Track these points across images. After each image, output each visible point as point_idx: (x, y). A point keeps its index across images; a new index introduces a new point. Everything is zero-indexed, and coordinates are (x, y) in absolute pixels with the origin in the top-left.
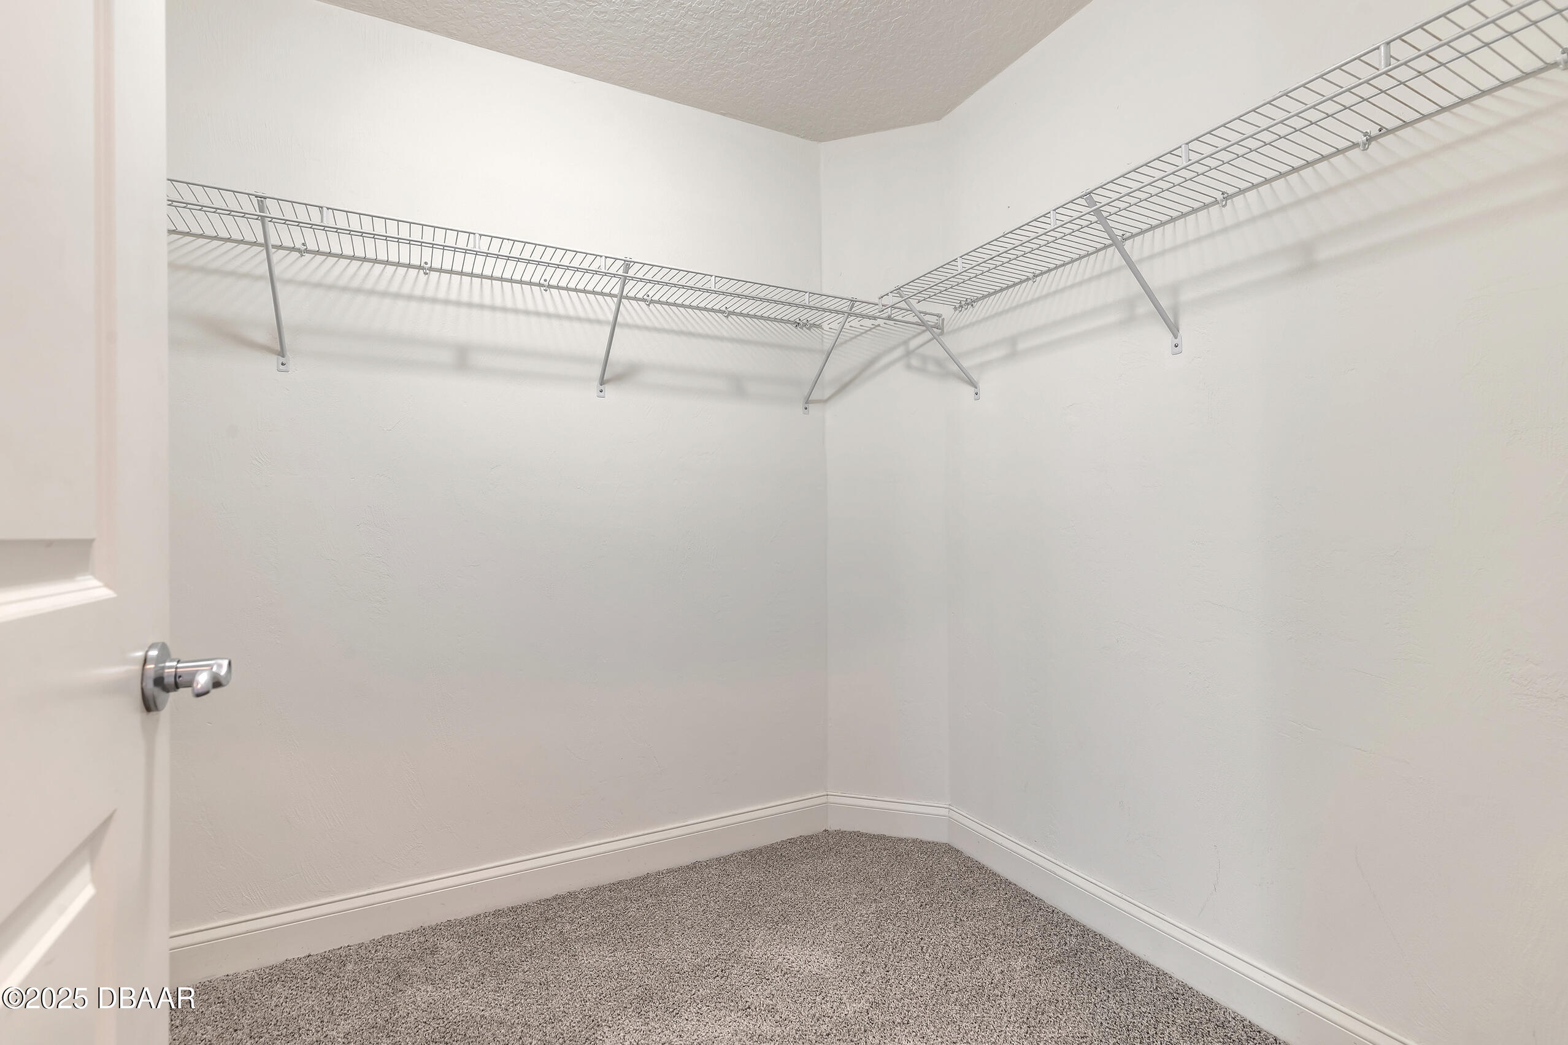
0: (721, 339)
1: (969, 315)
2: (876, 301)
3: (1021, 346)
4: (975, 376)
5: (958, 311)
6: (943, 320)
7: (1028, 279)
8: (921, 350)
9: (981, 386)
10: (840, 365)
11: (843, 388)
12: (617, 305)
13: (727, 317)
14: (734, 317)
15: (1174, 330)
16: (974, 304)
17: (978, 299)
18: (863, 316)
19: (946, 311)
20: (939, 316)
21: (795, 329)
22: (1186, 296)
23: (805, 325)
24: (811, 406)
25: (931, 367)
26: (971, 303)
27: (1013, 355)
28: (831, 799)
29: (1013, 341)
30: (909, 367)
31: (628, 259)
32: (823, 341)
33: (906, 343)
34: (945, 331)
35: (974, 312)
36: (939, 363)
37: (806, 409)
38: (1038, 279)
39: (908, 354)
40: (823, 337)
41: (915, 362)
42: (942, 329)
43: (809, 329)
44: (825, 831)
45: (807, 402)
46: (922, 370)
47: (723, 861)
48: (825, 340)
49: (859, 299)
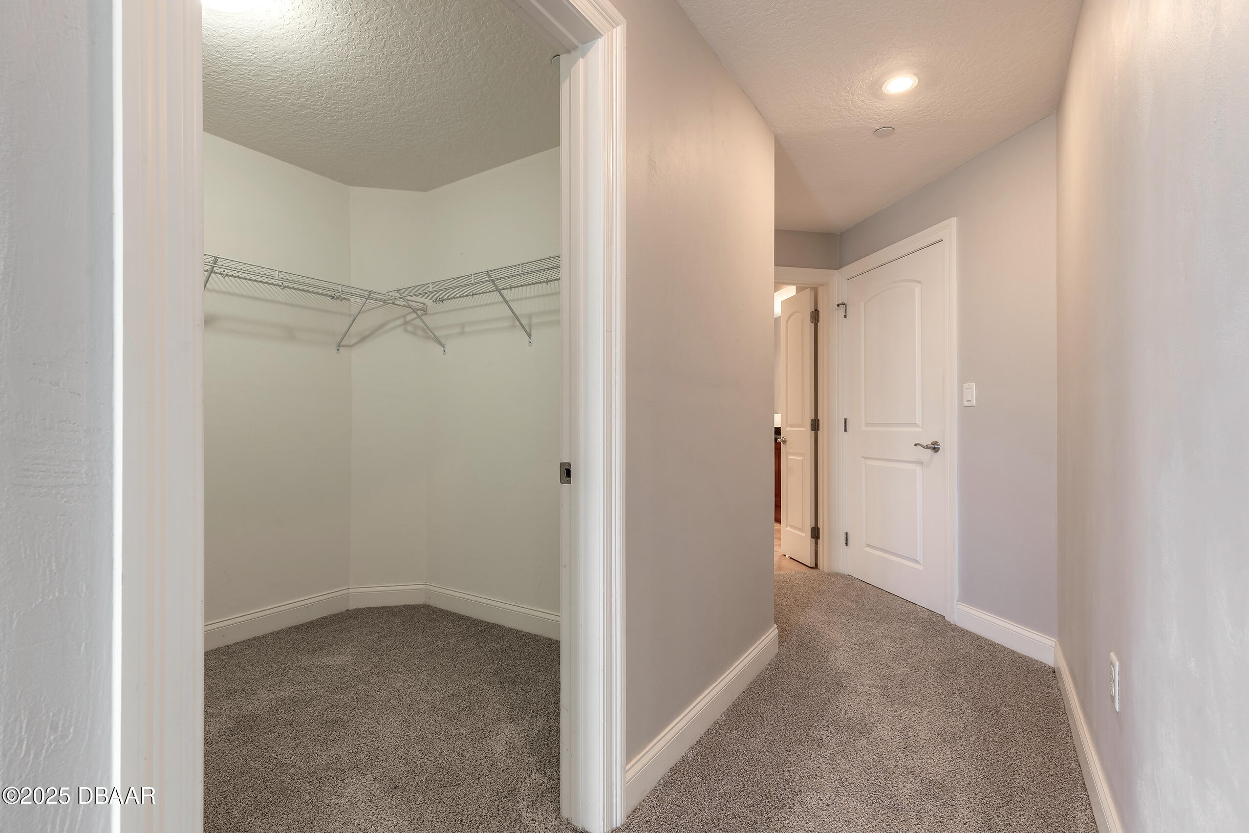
0: (279, 303)
1: (440, 307)
2: (385, 293)
3: (467, 329)
4: (443, 342)
5: (434, 304)
6: (427, 306)
7: (470, 295)
8: (413, 322)
9: (446, 346)
10: (364, 324)
11: (364, 339)
12: (207, 278)
13: (283, 289)
14: (288, 289)
15: (529, 335)
16: (444, 302)
17: (445, 300)
18: (377, 299)
19: (429, 302)
20: (424, 304)
21: (331, 300)
22: (535, 320)
23: (338, 298)
24: (341, 349)
25: (420, 332)
26: (443, 300)
27: (462, 333)
28: (351, 591)
29: (463, 326)
30: (406, 331)
31: (217, 256)
32: (350, 309)
33: (404, 316)
34: (428, 312)
35: (443, 306)
36: (424, 330)
37: (338, 350)
38: (475, 296)
39: (406, 323)
40: (350, 306)
41: (410, 328)
42: (426, 311)
43: (341, 301)
44: (347, 610)
45: (339, 345)
46: (414, 334)
47: (276, 635)
48: (351, 308)
49: (374, 291)
